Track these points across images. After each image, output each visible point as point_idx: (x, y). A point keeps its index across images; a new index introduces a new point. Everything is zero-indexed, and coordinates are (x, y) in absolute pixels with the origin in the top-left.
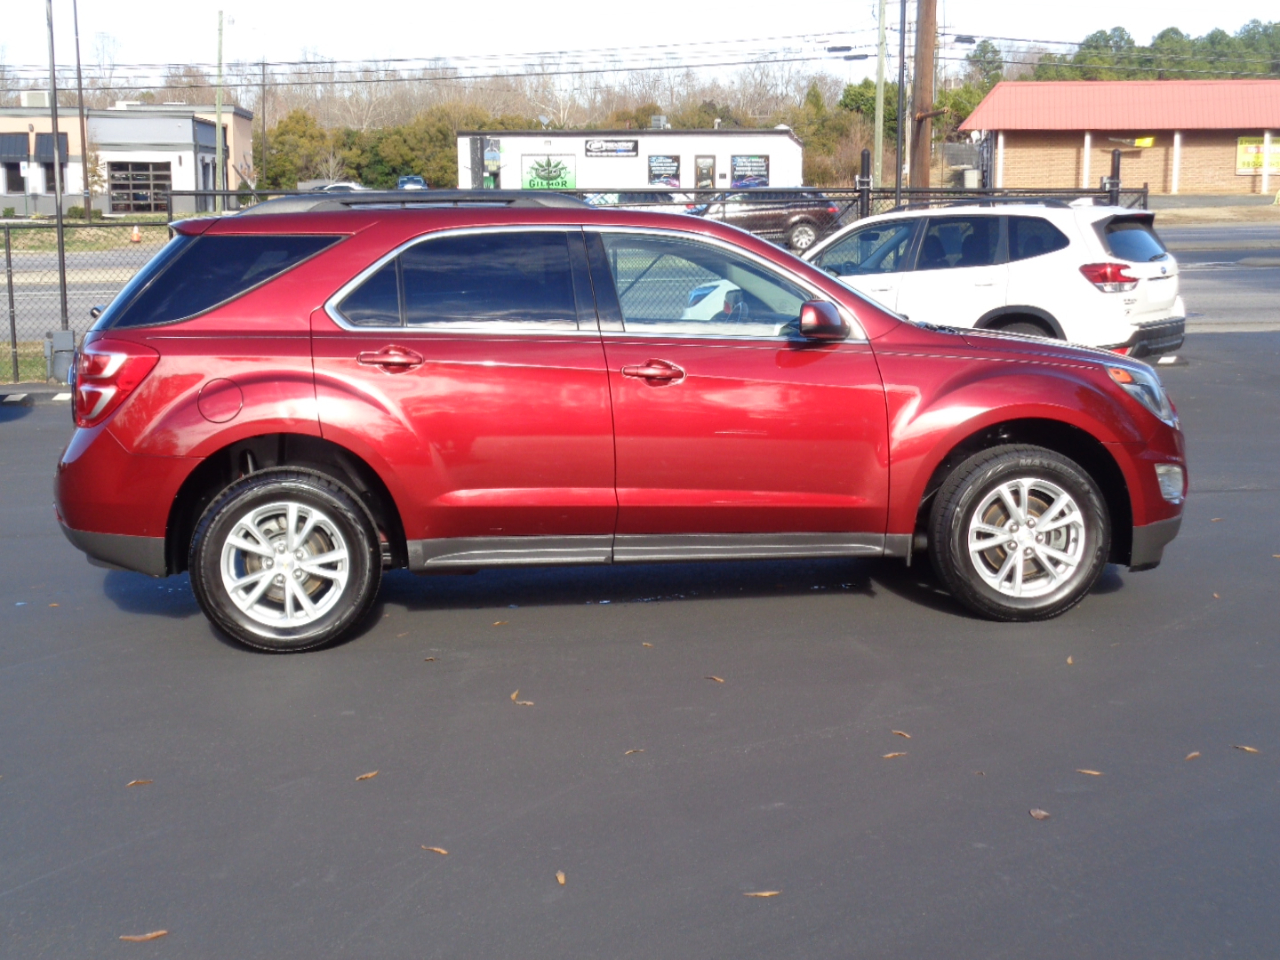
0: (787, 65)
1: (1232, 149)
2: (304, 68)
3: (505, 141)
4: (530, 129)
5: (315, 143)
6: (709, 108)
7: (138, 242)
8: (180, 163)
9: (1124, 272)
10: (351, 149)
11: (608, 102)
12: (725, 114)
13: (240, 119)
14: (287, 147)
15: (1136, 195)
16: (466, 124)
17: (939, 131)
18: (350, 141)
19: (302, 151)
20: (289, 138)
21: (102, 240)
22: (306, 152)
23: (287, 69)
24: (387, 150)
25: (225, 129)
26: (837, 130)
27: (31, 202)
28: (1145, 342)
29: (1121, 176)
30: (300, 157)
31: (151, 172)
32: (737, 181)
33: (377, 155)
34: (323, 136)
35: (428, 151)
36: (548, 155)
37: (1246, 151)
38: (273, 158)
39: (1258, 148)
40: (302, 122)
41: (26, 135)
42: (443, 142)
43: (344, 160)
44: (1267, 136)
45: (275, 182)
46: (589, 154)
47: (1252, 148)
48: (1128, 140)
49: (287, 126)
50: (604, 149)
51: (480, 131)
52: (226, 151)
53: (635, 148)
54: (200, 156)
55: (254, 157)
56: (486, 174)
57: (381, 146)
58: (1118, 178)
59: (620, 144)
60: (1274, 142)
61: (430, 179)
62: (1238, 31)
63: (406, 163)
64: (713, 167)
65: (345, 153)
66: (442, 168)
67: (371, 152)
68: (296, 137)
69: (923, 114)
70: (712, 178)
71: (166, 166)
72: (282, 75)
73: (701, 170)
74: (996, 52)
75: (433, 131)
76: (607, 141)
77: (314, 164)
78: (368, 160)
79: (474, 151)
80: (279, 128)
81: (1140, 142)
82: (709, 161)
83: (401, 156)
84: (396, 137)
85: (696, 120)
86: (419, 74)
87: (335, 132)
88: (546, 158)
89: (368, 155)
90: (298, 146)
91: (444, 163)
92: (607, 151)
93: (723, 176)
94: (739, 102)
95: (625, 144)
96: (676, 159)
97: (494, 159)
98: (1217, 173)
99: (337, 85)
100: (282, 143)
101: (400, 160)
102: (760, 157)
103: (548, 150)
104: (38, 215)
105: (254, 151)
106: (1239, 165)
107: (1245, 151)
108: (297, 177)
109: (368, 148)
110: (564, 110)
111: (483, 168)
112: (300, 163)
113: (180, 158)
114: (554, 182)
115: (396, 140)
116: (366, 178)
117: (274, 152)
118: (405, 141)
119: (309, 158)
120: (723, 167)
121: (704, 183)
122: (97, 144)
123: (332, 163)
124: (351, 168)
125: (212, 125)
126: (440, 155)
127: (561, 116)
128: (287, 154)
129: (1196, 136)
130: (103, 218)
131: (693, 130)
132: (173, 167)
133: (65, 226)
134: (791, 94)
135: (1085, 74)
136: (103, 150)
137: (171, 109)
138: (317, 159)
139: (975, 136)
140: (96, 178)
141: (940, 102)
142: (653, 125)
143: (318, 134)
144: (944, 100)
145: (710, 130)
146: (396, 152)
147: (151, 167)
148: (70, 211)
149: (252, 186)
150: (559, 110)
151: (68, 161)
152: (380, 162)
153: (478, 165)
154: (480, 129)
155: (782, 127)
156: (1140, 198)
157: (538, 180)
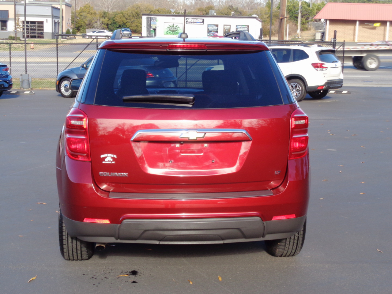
3: (158, 18)
4: (167, 14)
5: (93, 16)
6: (231, 8)
7: (33, 48)
8: (47, 22)
9: (323, 66)
10: (105, 18)
11: (197, 4)
12: (236, 11)
13: (67, 7)
14: (83, 17)
15: (341, 44)
16: (146, 11)
17: (312, 18)
18: (105, 15)
19: (88, 19)
20: (83, 14)
21: (21, 47)
22: (89, 19)
24: (117, 19)
25: (62, 10)
28: (329, 85)
29: (337, 38)
31: (37, 25)
33: (114, 20)
34: (95, 13)
35: (132, 20)
36: (173, 23)
38: (78, 21)
40: (89, 8)
42: (137, 17)
43: (102, 22)
45: (78, 29)
46: (187, 23)
48: (371, 24)
49: (83, 9)
50: (192, 21)
51: (150, 14)
52: (62, 18)
53: (203, 22)
54: (54, 20)
55: (72, 20)
56: (152, 29)
57: (116, 17)
59: (198, 20)
61: (132, 30)
63: (124, 24)
64: (230, 29)
65: (103, 20)
66: (137, 26)
67: (112, 19)
68: (86, 13)
69: (282, 17)
71: (42, 23)
73: (226, 30)
75: (134, 13)
76: (193, 19)
77: (92, 23)
78: (111, 22)
79: (148, 21)
80: (80, 10)
81: (375, 25)
82: (228, 27)
83: (123, 21)
84: (121, 14)
85: (226, 12)
87: (100, 12)
89: (111, 20)
90: (87, 17)
91: (138, 24)
94: (243, 5)
95: (200, 20)
96: (217, 26)
97: (154, 24)
100: (81, 16)
101: (122, 23)
102: (246, 26)
103: (173, 21)
105: (72, 18)
108: (86, 27)
109: (111, 18)
110: (181, 6)
111: (151, 27)
112: (87, 23)
113: (47, 20)
114: (175, 32)
115: (121, 16)
116: (110, 28)
117: (78, 18)
118: (124, 16)
119: (91, 21)
120: (233, 29)
122: (19, 15)
123: (98, 23)
124: (105, 25)
125: (59, 9)
126: (136, 21)
127: (180, 8)
128: (83, 19)
130: (21, 40)
131: (225, 16)
132: (44, 23)
133: (27, 44)
134: (262, 2)
136: (20, 17)
137: (44, 3)
138: (93, 21)
139: (323, 20)
140: (18, 26)
141: (313, 8)
142: (210, 13)
143: (94, 12)
144: (314, 7)
145: (229, 16)
146: (121, 20)
147: (37, 23)
148: (9, 37)
149: (71, 31)
150: (179, 6)
151: (8, 20)
152: (115, 23)
153: (149, 26)
154: (150, 13)
155: (254, 16)
156: (342, 45)
157: (169, 31)
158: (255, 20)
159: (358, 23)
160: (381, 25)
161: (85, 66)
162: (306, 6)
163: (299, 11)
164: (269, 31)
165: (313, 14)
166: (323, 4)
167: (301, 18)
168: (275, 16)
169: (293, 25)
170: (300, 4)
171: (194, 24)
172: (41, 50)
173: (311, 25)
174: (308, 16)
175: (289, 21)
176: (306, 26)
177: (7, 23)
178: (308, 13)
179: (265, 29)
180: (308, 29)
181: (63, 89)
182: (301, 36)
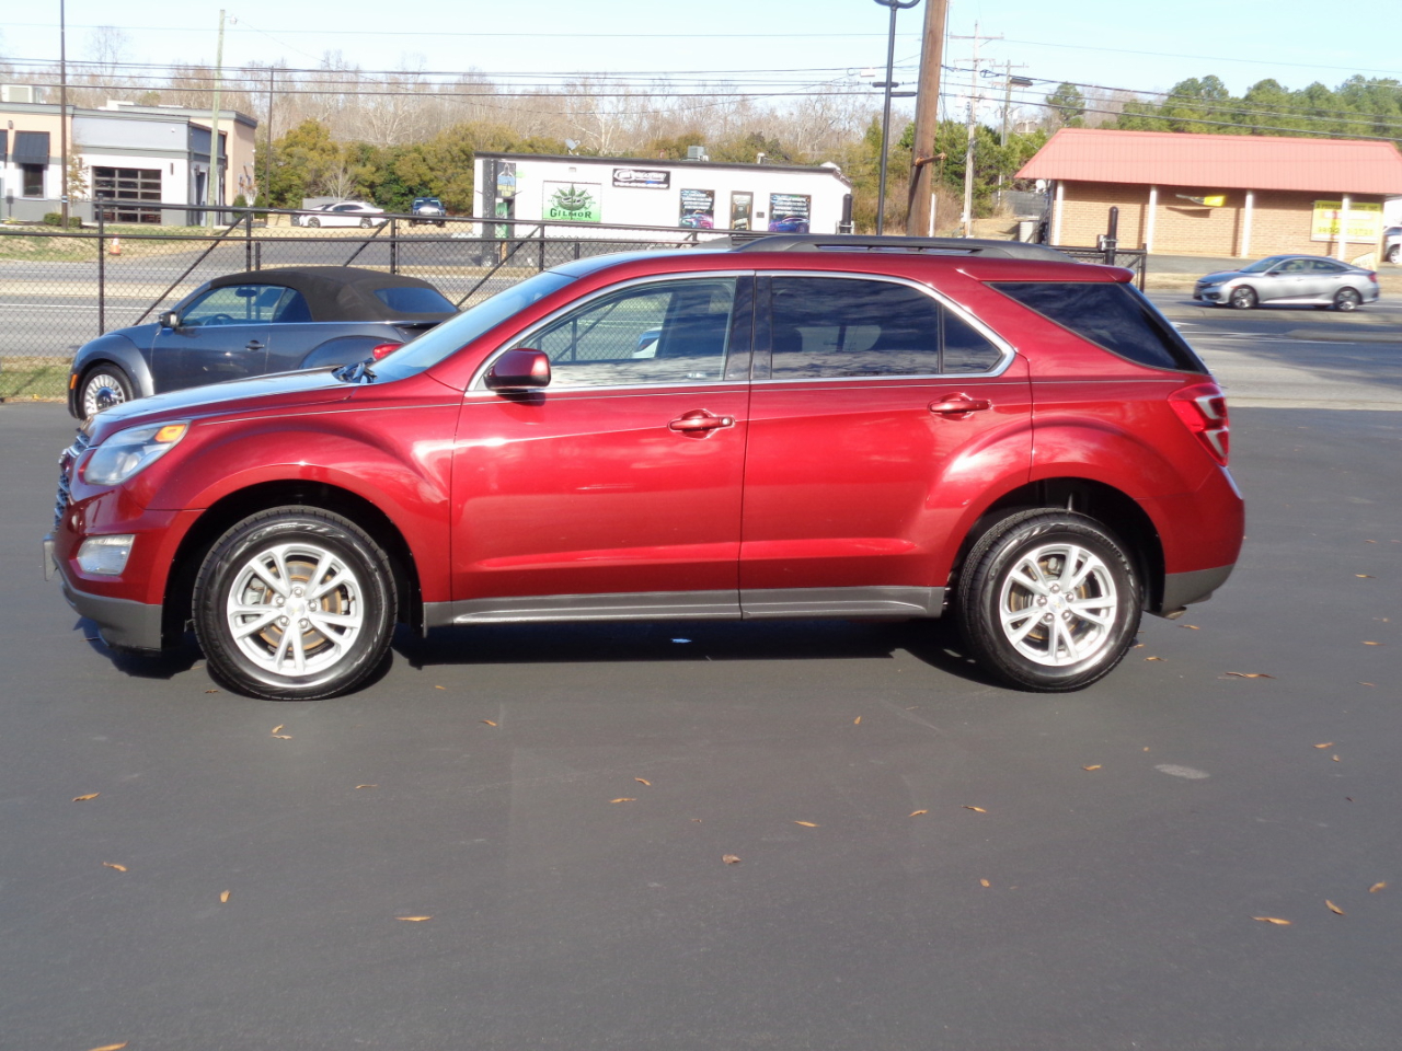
0: (851, 99)
1: (1309, 212)
2: (326, 76)
3: (521, 165)
5: (325, 157)
6: (756, 140)
7: (118, 254)
8: (172, 172)
10: (364, 165)
11: (654, 129)
12: (773, 149)
13: (242, 127)
14: (295, 160)
15: (1134, 257)
16: (492, 145)
17: (1007, 178)
18: (364, 157)
19: (311, 165)
20: (297, 150)
21: (78, 250)
22: (315, 167)
23: (308, 76)
24: (403, 169)
25: (223, 137)
26: (895, 171)
27: (5, 205)
29: (1118, 236)
30: (309, 171)
31: (139, 180)
32: (775, 220)
33: (393, 173)
34: (335, 150)
35: (449, 172)
36: (573, 183)
37: (1323, 216)
38: (279, 171)
39: (1335, 213)
40: (314, 133)
41: (6, 131)
42: (464, 163)
43: (356, 176)
44: (1346, 202)
45: (280, 197)
46: (616, 183)
47: (1329, 212)
48: (1197, 198)
49: (296, 137)
50: (633, 179)
52: (223, 161)
53: (667, 180)
54: (194, 164)
55: (256, 169)
56: (499, 200)
57: (398, 164)
58: (1115, 238)
59: (651, 174)
60: (1353, 207)
61: (450, 202)
62: (1340, 86)
63: (424, 184)
64: (751, 205)
65: (358, 169)
66: (463, 191)
67: (387, 170)
68: (306, 150)
69: (923, 159)
70: (749, 216)
71: (157, 174)
72: (300, 81)
73: (737, 207)
74: (1078, 96)
75: (455, 150)
76: (637, 171)
77: (323, 180)
78: (382, 179)
79: (487, 174)
80: (287, 139)
81: (1210, 201)
82: (746, 198)
83: (419, 176)
84: (416, 155)
85: (742, 153)
86: (452, 89)
87: (348, 145)
88: (570, 185)
89: (383, 172)
90: (307, 160)
91: (463, 185)
92: (636, 181)
93: (761, 215)
94: (797, 135)
95: (656, 175)
96: (711, 194)
97: (508, 184)
98: (1291, 238)
99: (360, 96)
100: (290, 155)
101: (418, 180)
102: (802, 196)
103: (573, 177)
104: (13, 219)
105: (257, 162)
106: (1315, 230)
107: (1321, 215)
108: (305, 193)
109: (384, 165)
110: (607, 134)
111: (496, 193)
112: (309, 178)
113: (172, 165)
114: (577, 212)
115: (414, 159)
116: (379, 197)
117: (281, 164)
118: (424, 160)
119: (318, 174)
120: (761, 205)
121: (740, 221)
122: (78, 146)
123: (343, 181)
124: (364, 186)
125: (207, 131)
126: (461, 177)
127: (602, 141)
128: (295, 167)
129: (1270, 198)
130: (82, 227)
131: (737, 163)
132: (163, 175)
134: (854, 129)
135: (1172, 125)
136: (85, 153)
137: (166, 112)
138: (327, 175)
139: (1041, 185)
140: (77, 183)
141: (1009, 147)
142: (689, 155)
143: (329, 147)
144: (1013, 145)
145: (749, 164)
146: (412, 171)
147: (139, 174)
148: (46, 217)
149: (250, 202)
150: (601, 134)
151: (48, 163)
152: (396, 181)
153: (491, 190)
154: (506, 151)
155: (829, 165)
156: (1138, 259)
157: (560, 209)
158: (829, 178)
159: (1154, 194)
160: (1227, 204)
161: (173, 319)
162: (988, 140)
163: (969, 156)
164: (873, 215)
165: (1010, 166)
166: (1039, 137)
167: (974, 177)
168: (894, 170)
169: (949, 200)
170: (971, 134)
171: (637, 187)
172: (147, 260)
173: (1002, 198)
174: (994, 171)
175: (938, 185)
176: (988, 203)
177: (44, 172)
178: (994, 161)
179: (861, 210)
180: (995, 211)
181: (95, 406)
182: (972, 233)
